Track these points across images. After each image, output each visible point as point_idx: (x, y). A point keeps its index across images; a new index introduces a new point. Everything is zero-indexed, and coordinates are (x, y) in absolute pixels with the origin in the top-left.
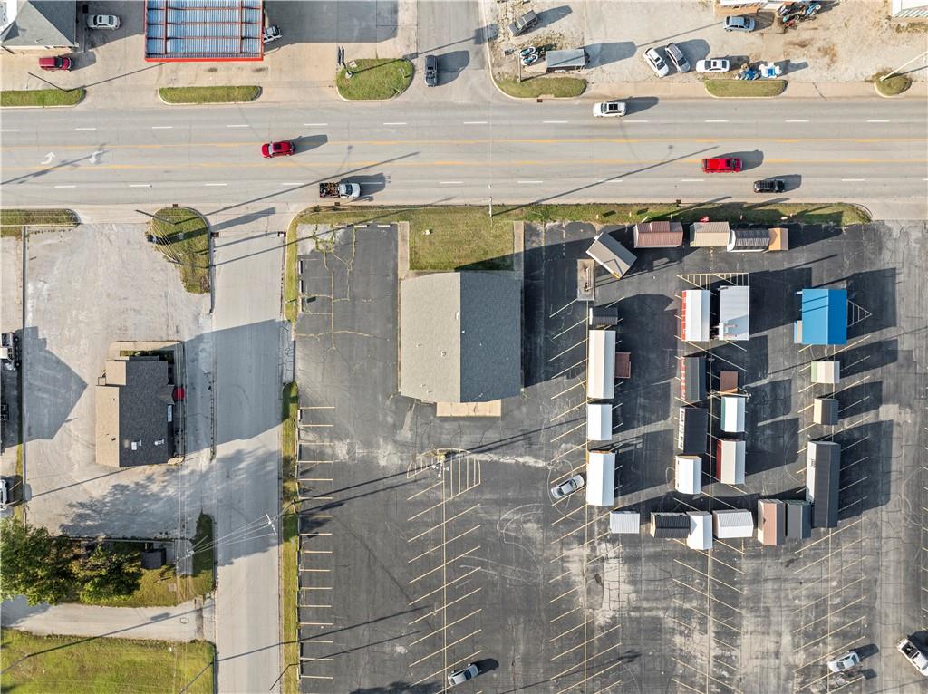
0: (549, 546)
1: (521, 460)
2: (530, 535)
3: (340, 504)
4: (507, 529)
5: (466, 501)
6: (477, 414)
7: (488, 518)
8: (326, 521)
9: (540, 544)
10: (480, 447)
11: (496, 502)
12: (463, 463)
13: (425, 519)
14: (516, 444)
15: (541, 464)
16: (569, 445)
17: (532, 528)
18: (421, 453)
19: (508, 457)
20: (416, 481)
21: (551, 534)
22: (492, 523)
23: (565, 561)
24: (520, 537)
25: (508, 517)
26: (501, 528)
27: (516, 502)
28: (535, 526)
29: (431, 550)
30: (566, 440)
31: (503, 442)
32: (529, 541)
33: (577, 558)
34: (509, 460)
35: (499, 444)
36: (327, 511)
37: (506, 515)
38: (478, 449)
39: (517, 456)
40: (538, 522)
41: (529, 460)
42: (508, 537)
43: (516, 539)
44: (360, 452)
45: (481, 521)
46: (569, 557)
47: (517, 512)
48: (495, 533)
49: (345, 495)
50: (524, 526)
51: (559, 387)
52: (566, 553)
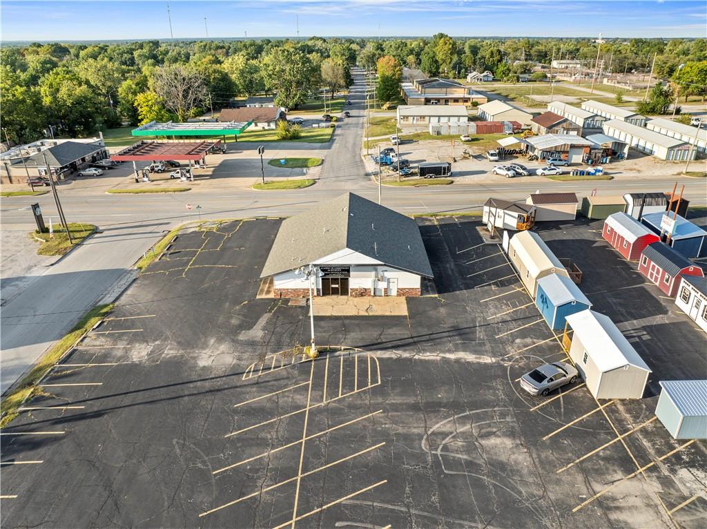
0: (554, 477)
1: (452, 356)
2: (503, 458)
4: (445, 448)
5: (352, 407)
6: (371, 314)
7: (400, 430)
8: (56, 439)
9: (531, 473)
10: (379, 344)
11: (415, 408)
12: (349, 363)
13: (263, 435)
14: (442, 340)
15: (487, 360)
16: (528, 340)
17: (501, 445)
18: (274, 352)
19: (428, 354)
20: (257, 383)
21: (549, 454)
22: (407, 438)
23: (609, 509)
24: (481, 462)
25: (447, 429)
26: (433, 446)
27: (456, 407)
28: (508, 442)
29: (264, 490)
30: (523, 334)
31: (415, 339)
33: (638, 502)
34: (428, 356)
35: (411, 340)
37: (439, 426)
38: (368, 347)
39: (444, 352)
40: (512, 434)
41: (470, 357)
42: (453, 464)
43: (471, 465)
44: (170, 351)
45: (385, 435)
46: (614, 499)
47: (463, 421)
50: (483, 442)
51: (488, 294)
52: (602, 490)
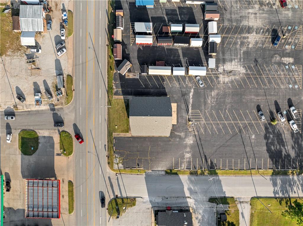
0: (219, 88)
1: (191, 97)
2: (216, 94)
3: (205, 156)
4: (214, 102)
5: (205, 115)
6: (176, 111)
7: (210, 108)
8: (211, 161)
9: (219, 91)
10: (187, 110)
11: (205, 105)
12: (192, 116)
13: (210, 128)
14: (186, 98)
15: (192, 90)
16: (186, 81)
17: (213, 93)
18: (189, 130)
19: (190, 101)
20: (198, 131)
21: (215, 87)
22: (212, 107)
23: (225, 83)
24: (216, 97)
25: (210, 101)
26: (213, 103)
27: (205, 98)
28: (213, 92)
29: (221, 126)
30: (185, 82)
31: (185, 103)
32: (217, 95)
33: (223, 79)
34: (191, 101)
35: (186, 104)
36: (208, 160)
37: (209, 102)
38: (188, 111)
40: (211, 91)
41: (191, 94)
42: (217, 101)
43: (217, 99)
44: (188, 149)
45: (211, 110)
46: (223, 82)
47: (208, 98)
48: (215, 106)
49: (202, 154)
50: (213, 96)
51: (167, 84)
52: (222, 82)
